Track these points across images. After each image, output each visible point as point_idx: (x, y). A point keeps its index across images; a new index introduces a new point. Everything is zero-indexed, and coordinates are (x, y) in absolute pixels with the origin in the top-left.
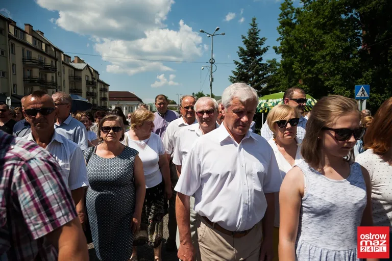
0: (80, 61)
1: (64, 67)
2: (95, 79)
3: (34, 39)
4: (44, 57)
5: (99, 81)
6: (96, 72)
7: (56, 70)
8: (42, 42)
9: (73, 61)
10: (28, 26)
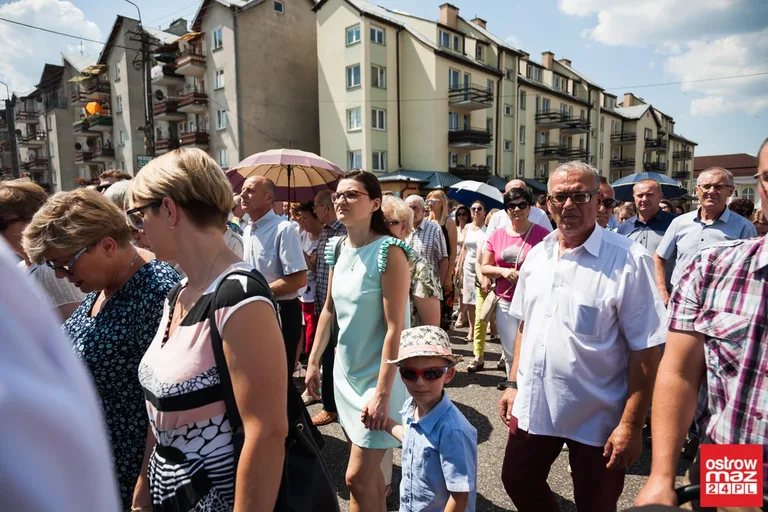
0: (635, 101)
2: (664, 134)
3: (556, 76)
4: (569, 104)
5: (672, 137)
6: (669, 119)
7: (588, 128)
8: (567, 78)
9: (621, 104)
10: (547, 56)
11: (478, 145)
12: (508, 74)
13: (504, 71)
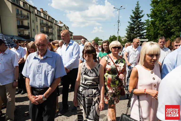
0: (61, 23)
1: (55, 26)
3: (44, 15)
4: (48, 22)
6: (68, 27)
7: (52, 28)
8: (47, 16)
9: (59, 23)
10: (41, 9)
11: (26, 29)
12: (32, 12)
13: (31, 12)
